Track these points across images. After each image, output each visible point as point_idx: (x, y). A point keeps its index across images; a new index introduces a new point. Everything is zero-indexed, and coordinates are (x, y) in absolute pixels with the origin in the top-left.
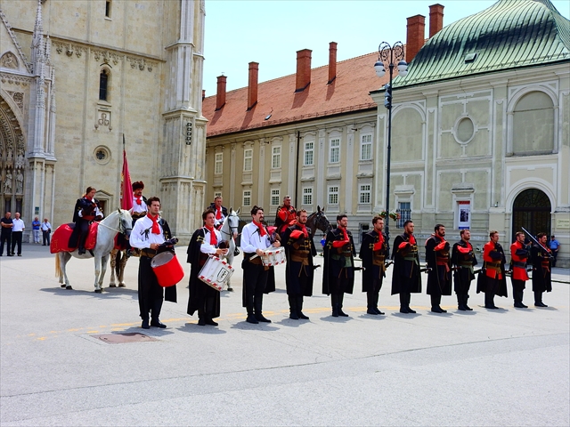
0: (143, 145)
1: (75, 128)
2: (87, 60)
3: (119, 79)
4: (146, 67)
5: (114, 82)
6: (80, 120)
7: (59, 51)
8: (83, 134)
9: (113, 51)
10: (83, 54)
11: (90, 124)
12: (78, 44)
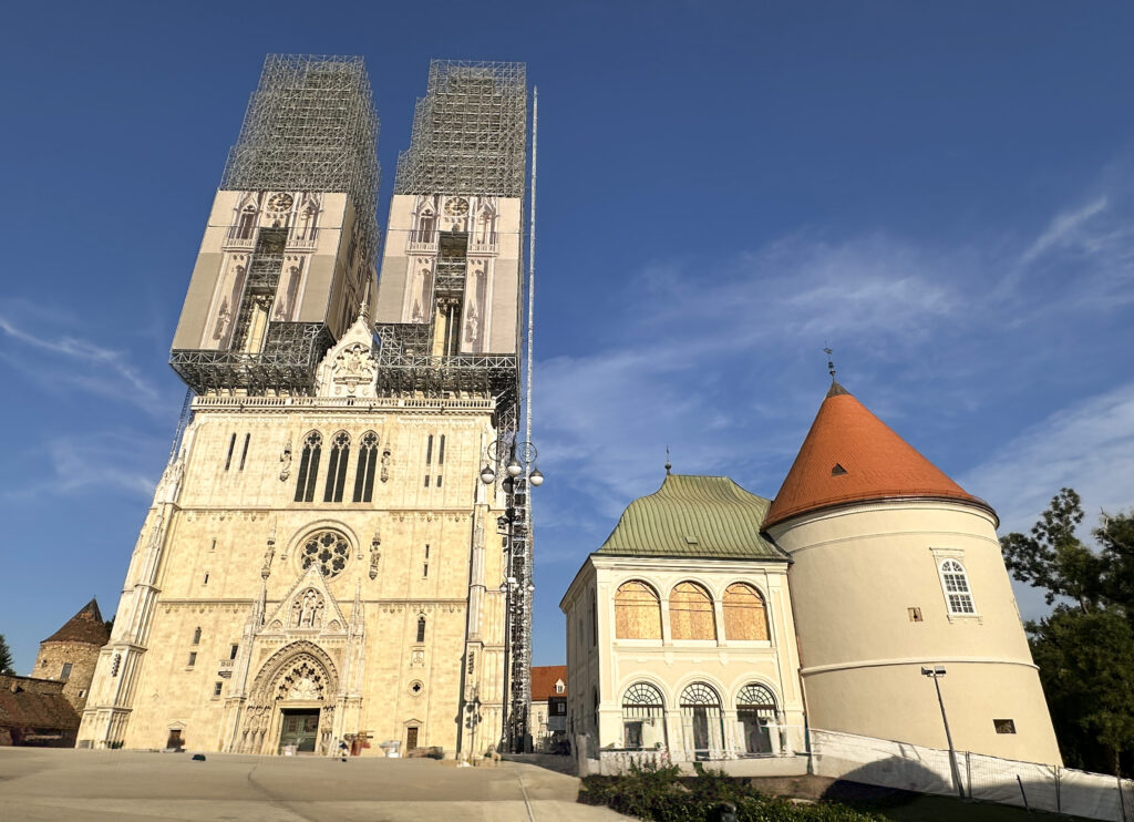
0: (452, 676)
1: (395, 669)
2: (406, 614)
3: (432, 624)
4: (456, 609)
5: (428, 627)
6: (399, 661)
7: (385, 611)
8: (401, 672)
9: (427, 602)
10: (404, 609)
11: (407, 663)
12: (398, 602)
